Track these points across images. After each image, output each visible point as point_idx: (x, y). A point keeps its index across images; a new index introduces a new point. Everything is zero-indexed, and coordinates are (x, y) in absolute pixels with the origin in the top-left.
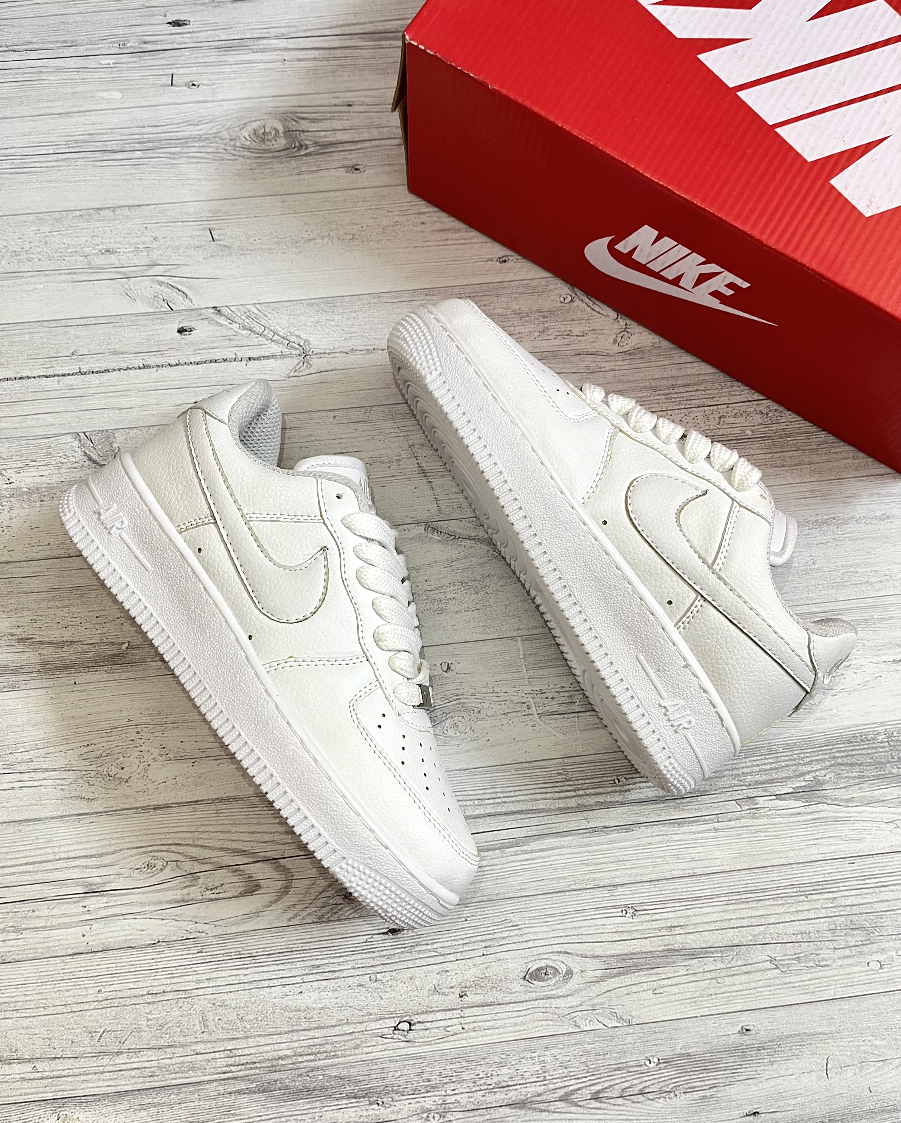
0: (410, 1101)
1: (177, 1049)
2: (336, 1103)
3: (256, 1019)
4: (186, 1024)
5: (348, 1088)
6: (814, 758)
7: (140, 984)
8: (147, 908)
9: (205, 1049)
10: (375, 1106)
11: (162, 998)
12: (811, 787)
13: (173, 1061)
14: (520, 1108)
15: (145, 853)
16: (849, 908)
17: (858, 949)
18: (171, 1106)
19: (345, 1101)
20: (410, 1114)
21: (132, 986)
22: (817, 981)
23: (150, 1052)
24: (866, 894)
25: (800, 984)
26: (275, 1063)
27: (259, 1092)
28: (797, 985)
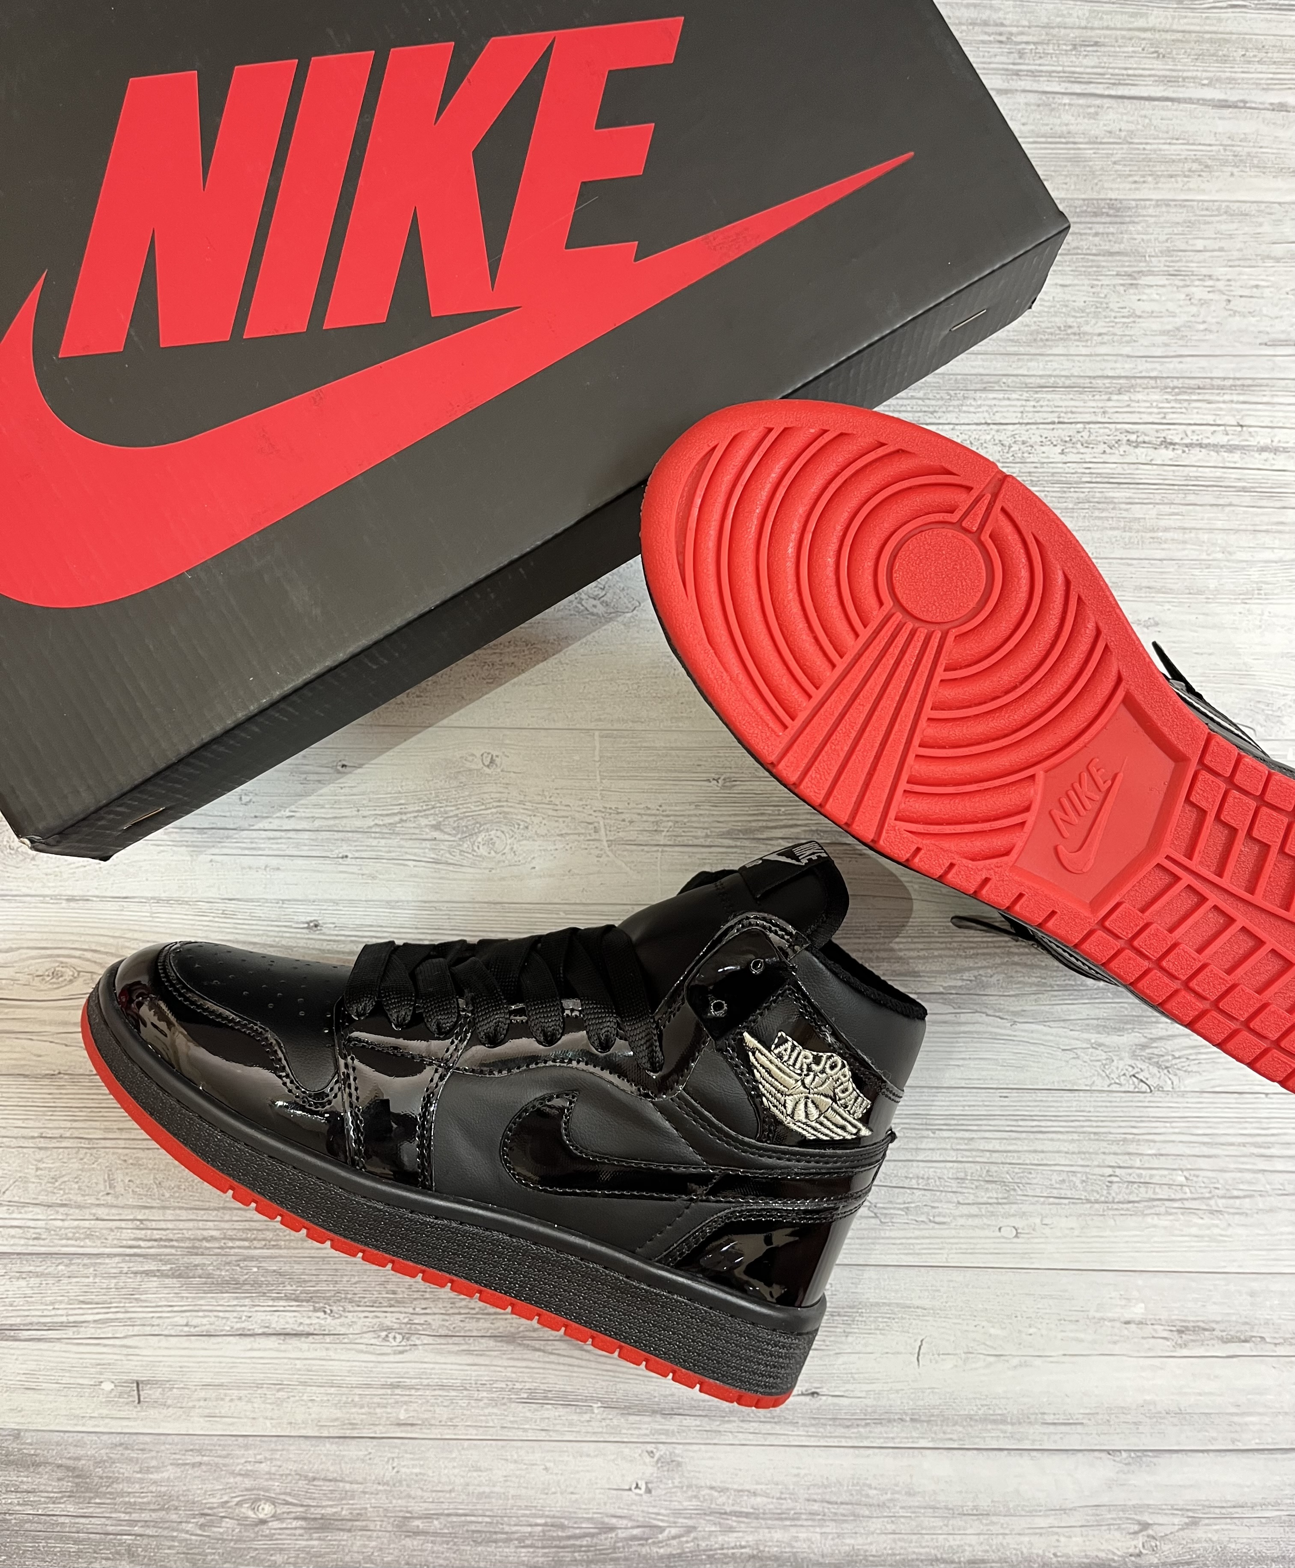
0: (366, 1314)
1: (72, 1211)
2: (271, 1303)
3: (179, 1187)
4: (87, 1180)
5: (289, 1288)
6: (980, 951)
7: (31, 1124)
8: (48, 1028)
9: (108, 1214)
10: (321, 1314)
11: (58, 1145)
12: (969, 989)
13: (66, 1224)
14: (508, 1342)
15: (50, 956)
16: (988, 1154)
17: (990, 1208)
18: (58, 1278)
19: (282, 1303)
20: (365, 1329)
21: (20, 1123)
22: (928, 1241)
23: (37, 1209)
24: (1015, 1139)
25: (904, 1241)
26: (197, 1244)
27: (173, 1276)
28: (898, 1241)
